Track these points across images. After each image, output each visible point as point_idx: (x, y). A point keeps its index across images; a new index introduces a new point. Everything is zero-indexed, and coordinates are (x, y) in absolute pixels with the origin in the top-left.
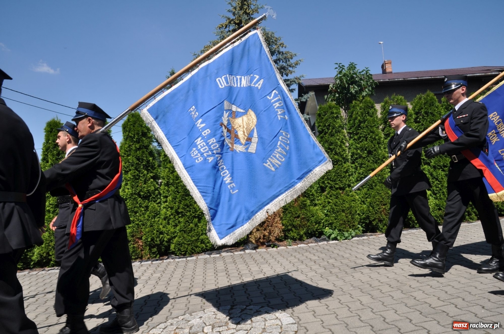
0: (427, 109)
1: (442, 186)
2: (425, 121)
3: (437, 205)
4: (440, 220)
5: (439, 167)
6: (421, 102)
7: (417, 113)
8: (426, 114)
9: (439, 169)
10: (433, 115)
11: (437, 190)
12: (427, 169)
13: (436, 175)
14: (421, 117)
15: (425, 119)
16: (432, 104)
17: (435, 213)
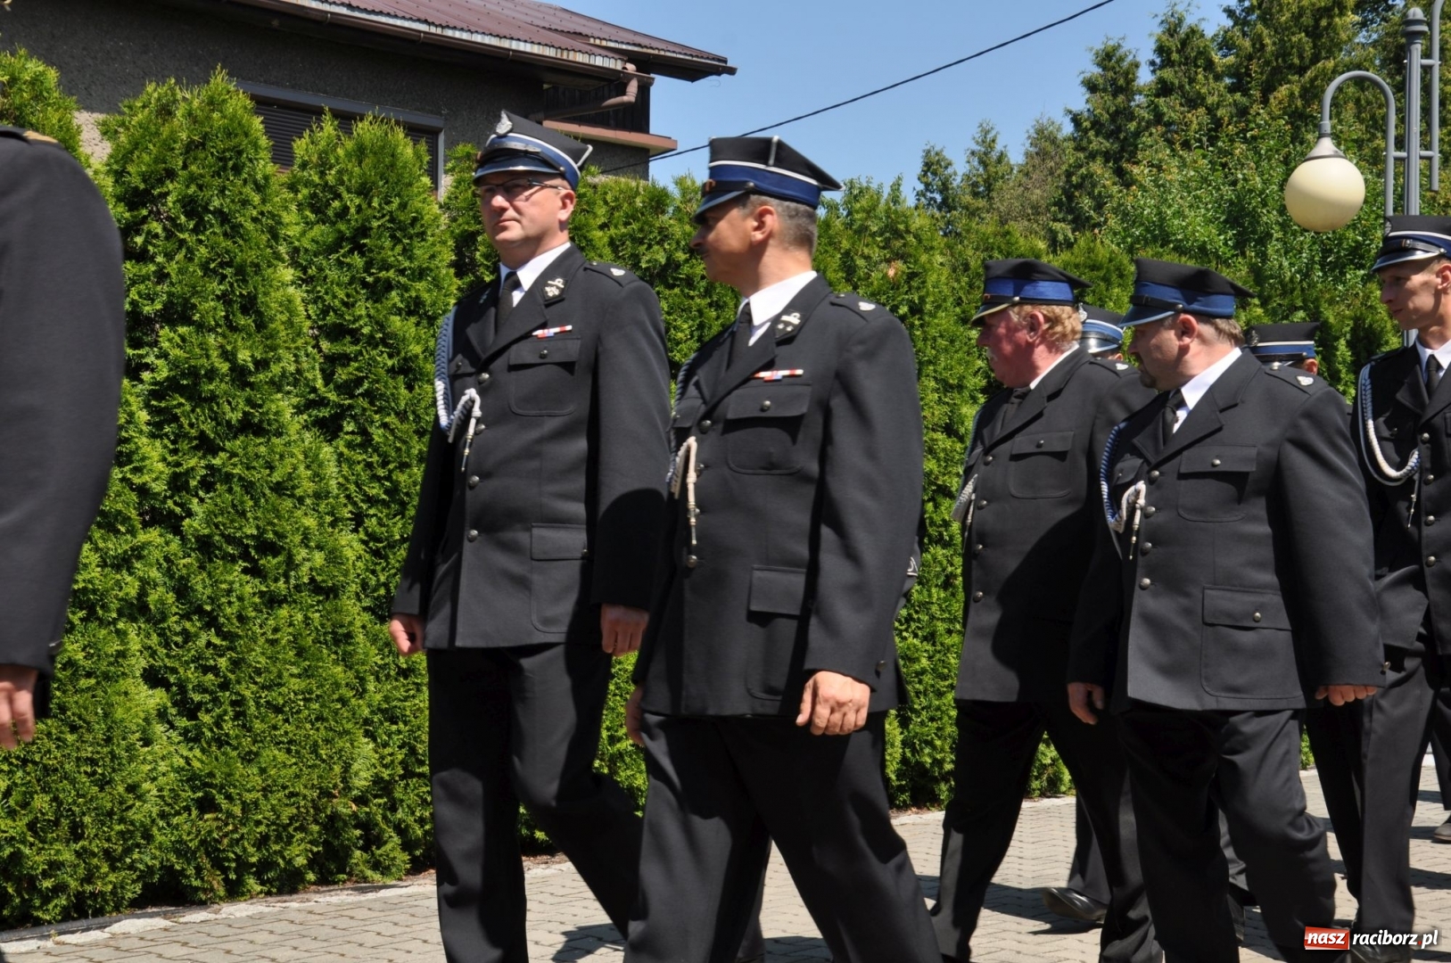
0: (200, 187)
1: (236, 664)
2: (180, 256)
3: (191, 778)
4: (199, 870)
5: (230, 550)
6: (165, 131)
7: (134, 199)
8: (189, 215)
9: (233, 560)
10: (234, 231)
11: (201, 688)
12: (157, 555)
13: (208, 591)
14: (156, 227)
15: (182, 243)
16: (232, 163)
17: (177, 827)
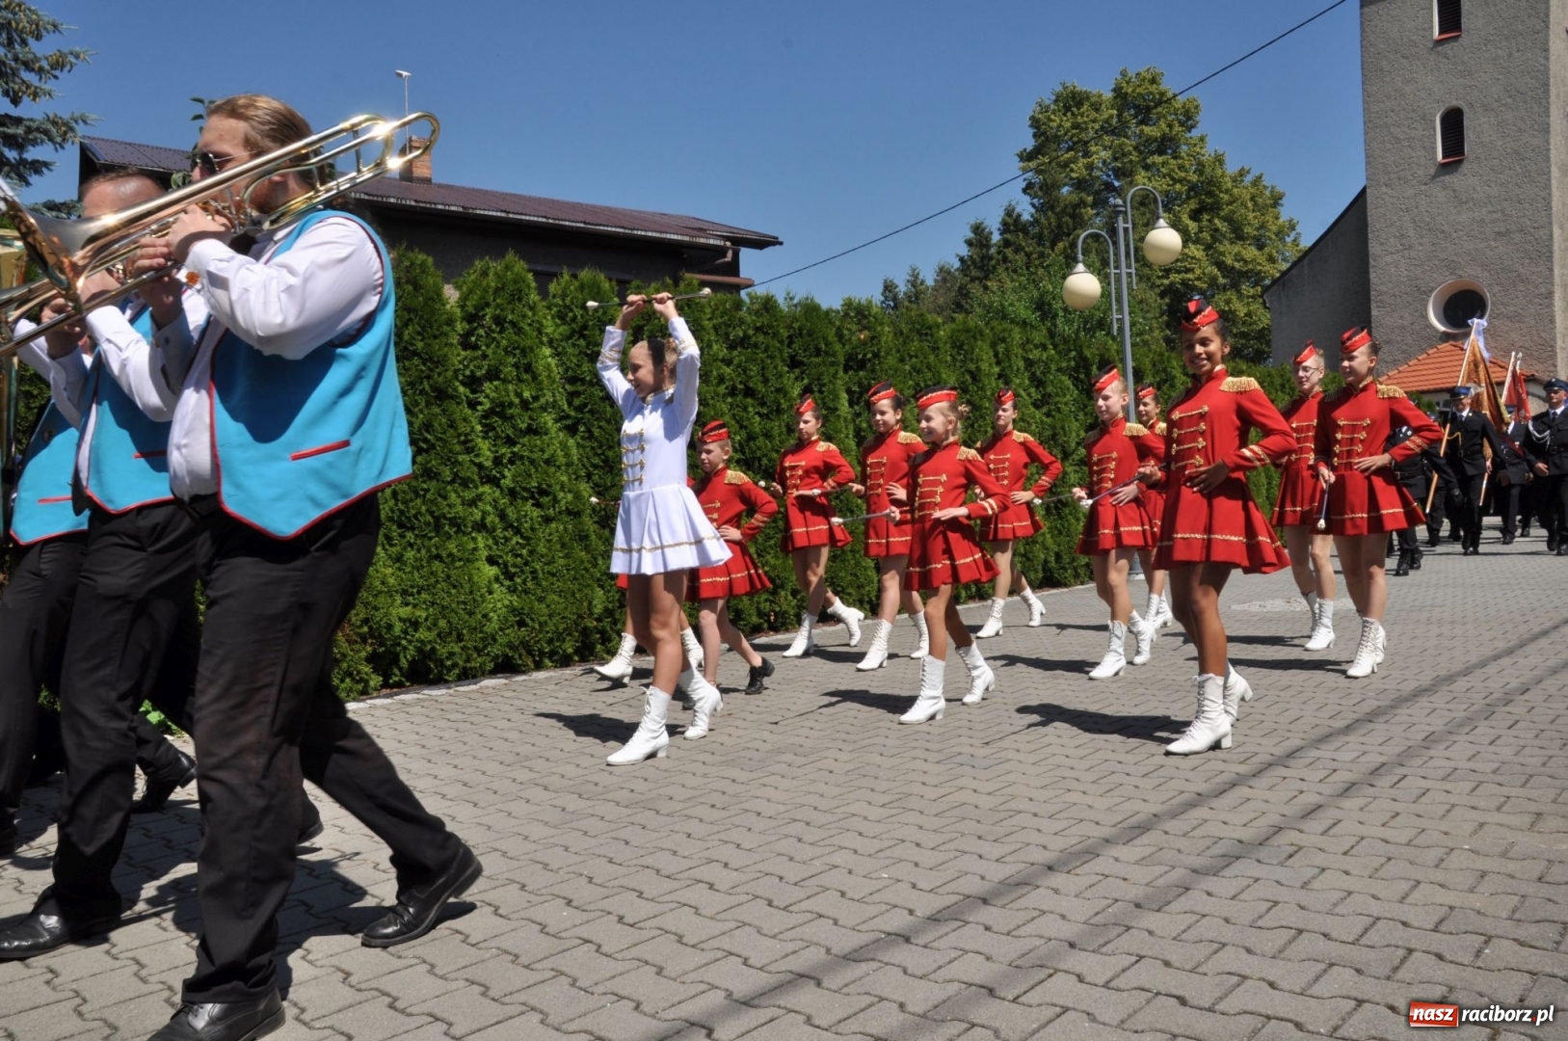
0: (502, 310)
1: (531, 552)
2: (493, 346)
3: (513, 610)
4: (520, 656)
5: (525, 494)
6: (485, 283)
7: (471, 318)
8: (497, 324)
9: (527, 499)
10: (519, 331)
11: (515, 565)
12: (489, 498)
13: (515, 516)
14: (481, 332)
15: (494, 339)
16: (517, 296)
17: (508, 635)
